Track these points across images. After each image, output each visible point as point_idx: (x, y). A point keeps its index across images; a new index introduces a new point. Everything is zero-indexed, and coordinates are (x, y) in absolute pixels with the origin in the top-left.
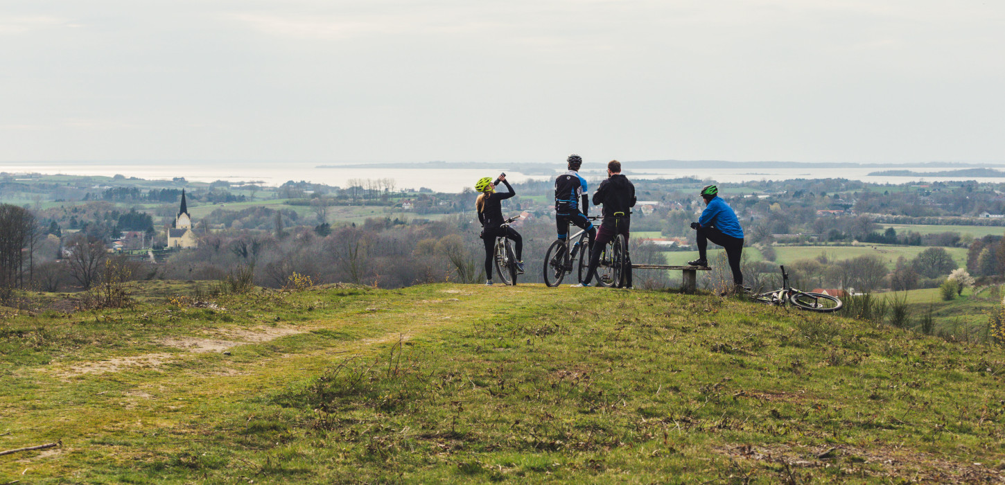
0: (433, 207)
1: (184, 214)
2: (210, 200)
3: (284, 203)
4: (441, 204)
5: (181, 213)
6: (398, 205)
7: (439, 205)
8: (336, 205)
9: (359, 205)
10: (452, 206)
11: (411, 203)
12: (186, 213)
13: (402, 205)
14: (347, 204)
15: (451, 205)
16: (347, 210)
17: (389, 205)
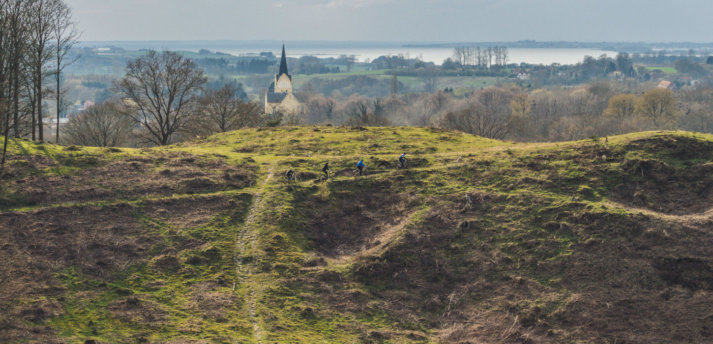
0: (552, 77)
1: (284, 75)
2: (303, 72)
3: (386, 73)
4: (560, 74)
5: (281, 74)
6: (512, 76)
7: (558, 76)
8: (444, 76)
9: (468, 75)
10: (573, 77)
11: (527, 73)
12: (287, 74)
13: (516, 75)
14: (455, 75)
15: (571, 76)
16: (457, 82)
17: (503, 76)
